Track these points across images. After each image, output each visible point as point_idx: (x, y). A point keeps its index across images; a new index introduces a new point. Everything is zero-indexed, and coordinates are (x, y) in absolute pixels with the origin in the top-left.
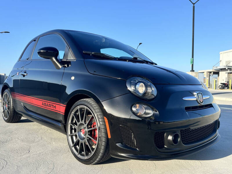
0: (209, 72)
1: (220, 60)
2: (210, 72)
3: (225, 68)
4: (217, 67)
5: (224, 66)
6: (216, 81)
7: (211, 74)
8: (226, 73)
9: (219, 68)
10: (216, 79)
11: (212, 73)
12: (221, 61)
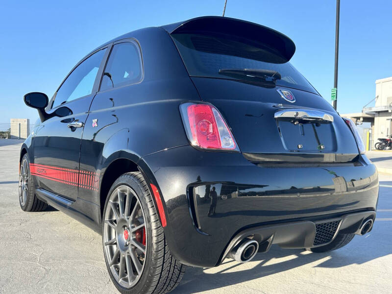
0: (355, 118)
1: (376, 96)
2: (358, 118)
3: (386, 110)
4: (370, 108)
5: (385, 106)
6: (370, 134)
7: (358, 121)
8: (387, 120)
9: (374, 109)
10: (370, 131)
11: (361, 119)
12: (378, 97)
